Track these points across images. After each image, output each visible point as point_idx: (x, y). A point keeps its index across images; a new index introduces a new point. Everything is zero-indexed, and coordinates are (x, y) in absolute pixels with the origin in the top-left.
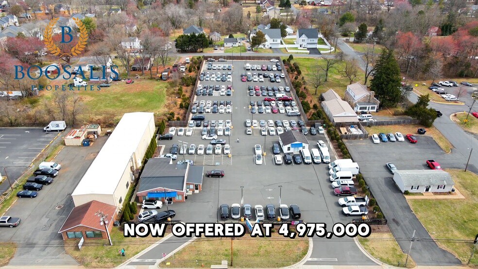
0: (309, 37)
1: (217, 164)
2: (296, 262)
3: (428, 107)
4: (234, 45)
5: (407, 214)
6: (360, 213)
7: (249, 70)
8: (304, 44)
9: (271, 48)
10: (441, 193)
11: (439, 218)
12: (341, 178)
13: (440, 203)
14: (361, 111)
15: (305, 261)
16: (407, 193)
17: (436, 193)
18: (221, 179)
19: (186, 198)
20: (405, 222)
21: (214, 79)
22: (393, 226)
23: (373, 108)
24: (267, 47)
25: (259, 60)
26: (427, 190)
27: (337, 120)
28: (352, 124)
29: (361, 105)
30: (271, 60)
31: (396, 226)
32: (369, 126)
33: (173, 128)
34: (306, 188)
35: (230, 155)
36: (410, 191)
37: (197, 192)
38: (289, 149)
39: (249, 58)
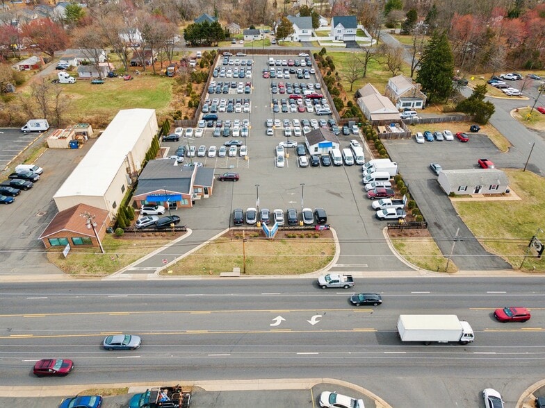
0: (346, 27)
1: (231, 167)
2: (320, 268)
3: (485, 101)
4: (256, 38)
5: (451, 217)
6: (396, 216)
7: (273, 65)
8: (340, 36)
9: (300, 41)
10: (492, 195)
11: (489, 221)
12: (377, 179)
13: (491, 205)
14: (404, 107)
15: (331, 267)
16: (452, 195)
17: (487, 195)
18: (235, 183)
19: (194, 202)
20: (449, 226)
21: (230, 75)
22: (435, 230)
23: (418, 104)
24: (295, 40)
25: (285, 54)
26: (477, 191)
27: (374, 118)
28: (392, 123)
29: (404, 100)
30: (300, 55)
31: (438, 230)
32: (413, 125)
33: (180, 128)
34: (336, 192)
35: (247, 158)
36: (457, 192)
37: (206, 196)
38: (316, 149)
39: (273, 52)
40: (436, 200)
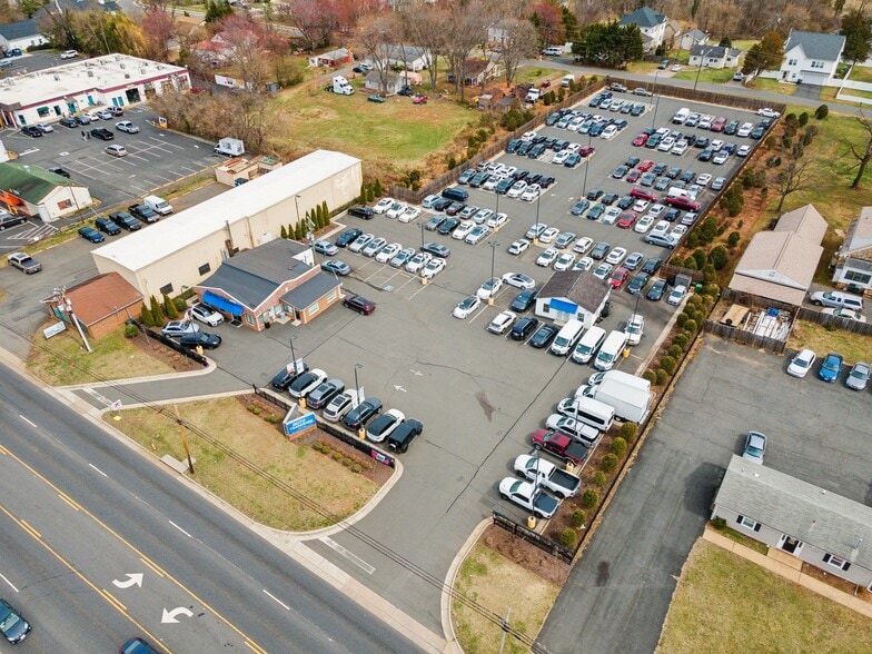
1: (389, 288)
2: (295, 529)
7: (679, 123)
9: (799, 82)
10: (829, 578)
11: (737, 633)
12: (580, 413)
13: (793, 599)
15: (314, 537)
16: (720, 525)
18: (361, 318)
19: (267, 325)
20: (625, 587)
21: (575, 128)
24: (789, 78)
25: (730, 104)
28: (773, 307)
30: (761, 111)
31: (592, 582)
33: (388, 199)
34: (492, 402)
35: (425, 281)
36: (732, 523)
37: (297, 323)
38: (546, 308)
40: (667, 516)
